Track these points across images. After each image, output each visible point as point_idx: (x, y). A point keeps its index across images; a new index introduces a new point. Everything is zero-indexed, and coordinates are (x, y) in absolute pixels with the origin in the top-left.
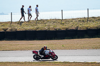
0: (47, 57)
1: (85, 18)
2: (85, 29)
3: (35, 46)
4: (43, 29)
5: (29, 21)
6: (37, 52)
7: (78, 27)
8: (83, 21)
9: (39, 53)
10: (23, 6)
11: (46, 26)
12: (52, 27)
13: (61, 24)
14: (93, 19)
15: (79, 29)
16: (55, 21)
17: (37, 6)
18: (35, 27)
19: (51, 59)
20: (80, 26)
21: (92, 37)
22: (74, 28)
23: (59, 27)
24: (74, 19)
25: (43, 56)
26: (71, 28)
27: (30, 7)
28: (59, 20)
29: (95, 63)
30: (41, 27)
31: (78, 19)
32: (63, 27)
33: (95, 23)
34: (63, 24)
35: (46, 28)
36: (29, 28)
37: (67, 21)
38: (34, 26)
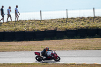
0: (49, 58)
1: (64, 19)
2: (64, 30)
3: (14, 47)
4: (22, 30)
5: (8, 22)
6: (39, 53)
7: (56, 28)
8: (62, 22)
9: (41, 54)
10: (3, 7)
11: (24, 27)
12: (31, 28)
13: (40, 24)
14: (72, 20)
15: (58, 30)
16: (34, 22)
17: (17, 6)
18: (14, 28)
19: (53, 61)
20: (59, 27)
21: (72, 38)
22: (53, 29)
23: (38, 28)
24: (53, 20)
25: (45, 57)
26: (50, 29)
27: (10, 8)
28: (37, 20)
29: (74, 64)
30: (20, 28)
31: (57, 19)
32: (42, 28)
33: (74, 24)
34: (42, 25)
35: (25, 29)
36: (7, 29)
37: (46, 22)
38: (12, 26)
